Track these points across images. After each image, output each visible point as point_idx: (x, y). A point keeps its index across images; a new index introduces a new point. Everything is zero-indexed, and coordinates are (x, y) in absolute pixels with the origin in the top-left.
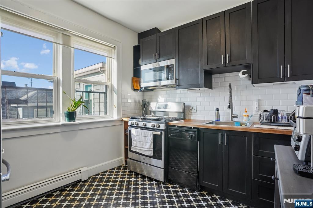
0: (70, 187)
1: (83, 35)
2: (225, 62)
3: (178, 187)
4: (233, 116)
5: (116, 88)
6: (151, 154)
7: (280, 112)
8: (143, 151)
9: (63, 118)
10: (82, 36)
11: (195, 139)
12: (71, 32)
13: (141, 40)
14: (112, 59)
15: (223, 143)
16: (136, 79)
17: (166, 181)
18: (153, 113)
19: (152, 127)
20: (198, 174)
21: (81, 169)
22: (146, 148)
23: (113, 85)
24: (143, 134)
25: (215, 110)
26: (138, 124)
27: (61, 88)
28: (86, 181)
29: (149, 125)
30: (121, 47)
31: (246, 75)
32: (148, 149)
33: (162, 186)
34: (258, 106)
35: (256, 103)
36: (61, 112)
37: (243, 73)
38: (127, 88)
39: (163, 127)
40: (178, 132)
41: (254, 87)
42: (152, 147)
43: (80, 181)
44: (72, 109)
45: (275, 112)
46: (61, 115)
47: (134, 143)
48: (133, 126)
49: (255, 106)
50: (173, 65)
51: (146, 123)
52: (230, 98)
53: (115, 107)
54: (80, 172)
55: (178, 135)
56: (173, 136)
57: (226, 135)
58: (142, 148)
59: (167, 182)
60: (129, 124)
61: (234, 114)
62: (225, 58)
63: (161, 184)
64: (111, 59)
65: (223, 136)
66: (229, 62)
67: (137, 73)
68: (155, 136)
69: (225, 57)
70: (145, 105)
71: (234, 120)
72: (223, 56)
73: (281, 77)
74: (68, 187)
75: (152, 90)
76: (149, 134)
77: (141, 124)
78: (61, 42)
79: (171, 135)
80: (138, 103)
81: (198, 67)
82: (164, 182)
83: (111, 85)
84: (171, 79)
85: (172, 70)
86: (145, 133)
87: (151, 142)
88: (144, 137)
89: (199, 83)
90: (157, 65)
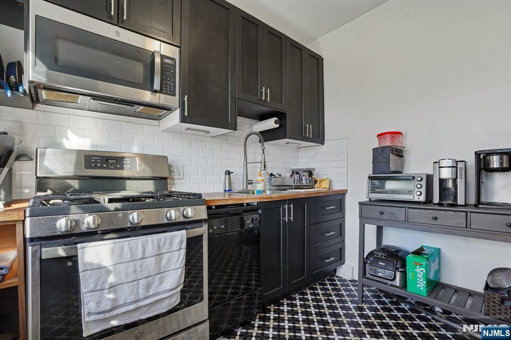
50: (175, 60)
76: (178, 241)
79: (213, 230)
84: (168, 92)
85: (172, 71)
86: (158, 242)
87: (182, 265)
88: (154, 258)
89: (229, 121)
90: (118, 34)
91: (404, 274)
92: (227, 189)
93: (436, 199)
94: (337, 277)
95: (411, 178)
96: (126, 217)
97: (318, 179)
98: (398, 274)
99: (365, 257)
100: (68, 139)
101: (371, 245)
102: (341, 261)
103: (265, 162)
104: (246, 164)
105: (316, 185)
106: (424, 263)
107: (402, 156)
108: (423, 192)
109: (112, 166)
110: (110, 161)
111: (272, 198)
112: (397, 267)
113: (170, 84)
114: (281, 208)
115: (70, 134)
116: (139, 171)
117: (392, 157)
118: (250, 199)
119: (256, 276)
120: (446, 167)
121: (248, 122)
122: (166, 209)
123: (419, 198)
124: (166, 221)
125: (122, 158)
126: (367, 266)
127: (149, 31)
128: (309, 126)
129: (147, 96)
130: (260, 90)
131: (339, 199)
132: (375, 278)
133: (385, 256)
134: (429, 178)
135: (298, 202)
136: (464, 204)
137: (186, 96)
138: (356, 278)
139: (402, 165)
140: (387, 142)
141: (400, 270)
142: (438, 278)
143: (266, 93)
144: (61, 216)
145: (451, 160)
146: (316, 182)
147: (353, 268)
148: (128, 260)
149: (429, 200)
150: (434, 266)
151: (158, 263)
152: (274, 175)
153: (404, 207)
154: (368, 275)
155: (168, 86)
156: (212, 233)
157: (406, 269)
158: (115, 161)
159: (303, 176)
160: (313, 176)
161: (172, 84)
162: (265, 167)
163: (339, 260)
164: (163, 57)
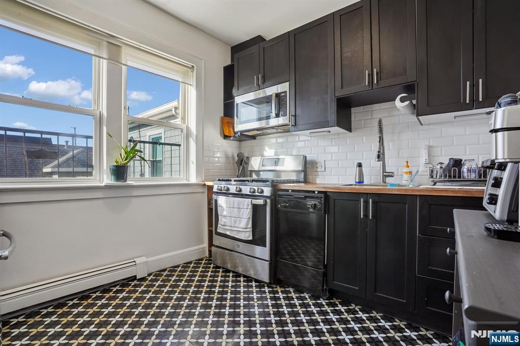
0: (119, 286)
1: (141, 45)
2: (371, 81)
3: (292, 291)
4: (387, 175)
5: (195, 133)
6: (248, 237)
7: (466, 162)
8: (236, 232)
9: (107, 177)
10: (138, 47)
11: (320, 210)
12: (122, 39)
13: (236, 55)
14: (189, 86)
15: (366, 215)
16: (227, 119)
17: (272, 282)
18: (256, 174)
19: (250, 192)
20: (326, 270)
21: (135, 260)
22: (240, 228)
23: (190, 128)
24: (235, 204)
25: (355, 166)
26: (228, 189)
27: (105, 129)
28: (143, 279)
29: (246, 190)
30: (203, 67)
31: (407, 103)
32: (243, 228)
33: (267, 289)
34: (429, 158)
35: (424, 151)
36: (105, 167)
37: (402, 100)
38: (213, 133)
39: (267, 191)
40: (292, 201)
41: (422, 125)
42: (250, 225)
43: (134, 278)
44: (121, 162)
45: (458, 163)
46: (105, 172)
47: (222, 220)
48: (220, 193)
49: (424, 157)
50: (286, 91)
51: (241, 187)
52: (380, 142)
53: (193, 163)
54: (134, 263)
55: (292, 205)
56: (285, 207)
57: (372, 202)
58: (234, 227)
59: (274, 283)
60: (215, 190)
61: (387, 171)
62: (371, 75)
63: (264, 287)
64: (187, 85)
65: (366, 203)
66: (377, 81)
67: (229, 110)
68: (255, 208)
69: (371, 73)
70: (242, 162)
71: (387, 182)
72: (367, 71)
73: (468, 101)
74: (115, 286)
75: (254, 137)
76: (246, 203)
77: (233, 189)
78: (105, 56)
79: (281, 205)
80: (231, 159)
81: (327, 93)
82: (270, 283)
83: (188, 128)
85: (285, 100)
86: (239, 202)
87: (248, 217)
89: (329, 120)
114: (359, 202)
151: (239, 212)
161: (285, 109)
164: (280, 94)
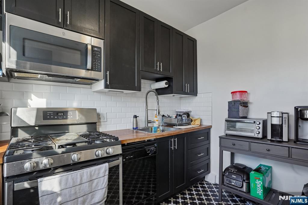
4: (149, 122)
11: (155, 152)
24: (84, 178)
50: (101, 48)
55: (136, 155)
73: (186, 92)
76: (103, 171)
79: (126, 159)
84: (97, 70)
85: (99, 56)
86: (91, 173)
87: (106, 186)
88: (88, 183)
89: (136, 86)
90: (64, 34)
91: (249, 184)
92: (135, 127)
93: (269, 137)
94: (206, 181)
95: (253, 122)
96: (70, 157)
97: (193, 119)
98: (245, 184)
99: (223, 171)
100: (32, 100)
101: (227, 163)
102: (208, 172)
103: (159, 110)
104: (147, 110)
105: (192, 123)
106: (261, 178)
107: (247, 107)
108: (260, 132)
109: (60, 117)
110: (60, 114)
111: (164, 136)
112: (244, 179)
113: (98, 64)
114: (169, 141)
115: (33, 96)
116: (78, 119)
117: (241, 107)
118: (149, 137)
119: (153, 181)
120: (276, 117)
121: (148, 83)
122: (95, 150)
123: (258, 136)
124: (95, 158)
125: (67, 112)
126: (225, 177)
127: (84, 31)
128: (187, 85)
129: (83, 73)
130: (156, 64)
131: (206, 132)
132: (230, 186)
133: (236, 172)
134: (265, 122)
135: (180, 137)
136: (287, 141)
137: (108, 72)
138: (218, 182)
139: (247, 112)
140: (238, 97)
141: (246, 181)
142: (271, 186)
143: (159, 66)
144: (27, 160)
145: (279, 113)
146: (192, 121)
147: (216, 176)
148: (71, 186)
149: (265, 136)
150: (268, 179)
151: (91, 186)
152: (165, 116)
153: (248, 141)
154: (225, 184)
155: (97, 66)
156: (125, 161)
157: (250, 181)
158: (62, 114)
159: (183, 117)
160: (190, 117)
161: (99, 64)
162: (159, 113)
163: (207, 171)
164: (93, 47)
